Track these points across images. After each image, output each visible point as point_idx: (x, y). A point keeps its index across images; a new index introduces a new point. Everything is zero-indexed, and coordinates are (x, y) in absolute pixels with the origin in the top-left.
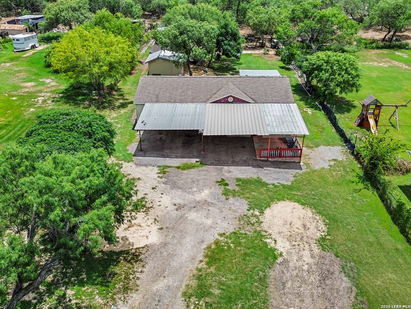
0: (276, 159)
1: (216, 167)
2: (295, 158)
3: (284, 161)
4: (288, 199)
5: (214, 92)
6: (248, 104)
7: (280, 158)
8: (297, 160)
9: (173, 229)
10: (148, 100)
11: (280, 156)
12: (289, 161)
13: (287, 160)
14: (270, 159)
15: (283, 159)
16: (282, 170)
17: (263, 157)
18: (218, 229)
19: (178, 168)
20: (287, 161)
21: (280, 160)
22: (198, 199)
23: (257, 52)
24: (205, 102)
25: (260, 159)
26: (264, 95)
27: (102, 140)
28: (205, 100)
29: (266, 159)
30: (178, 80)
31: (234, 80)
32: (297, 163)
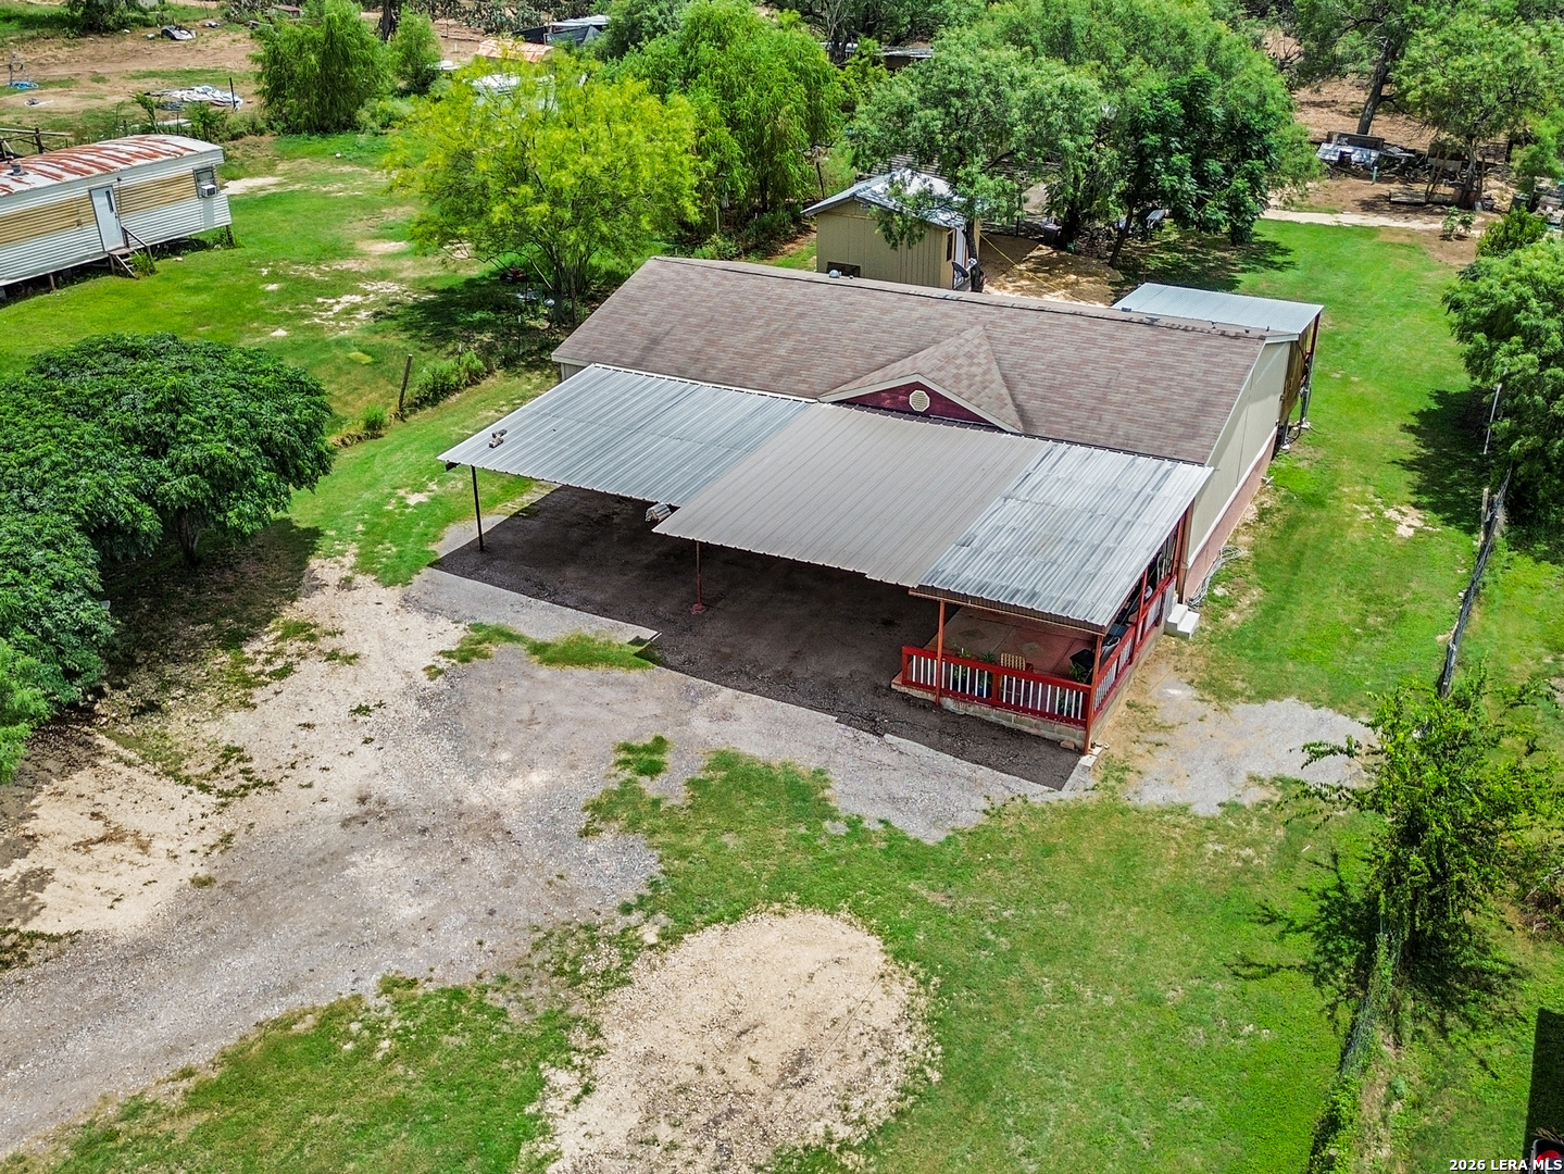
0: (974, 709)
1: (693, 680)
2: (1062, 726)
3: (1012, 724)
4: (855, 908)
5: (881, 359)
6: (983, 434)
7: (994, 706)
8: (1069, 735)
9: (241, 899)
10: (609, 353)
11: (994, 699)
12: (1033, 731)
13: (1028, 724)
14: (949, 703)
15: (1010, 719)
16: (964, 767)
17: (917, 685)
18: (411, 952)
19: (538, 649)
20: (1026, 728)
21: (993, 718)
22: (474, 798)
23: (1418, 224)
24: (815, 396)
25: (904, 689)
26: (1091, 403)
27: (200, 471)
28: (818, 388)
29: (930, 697)
30: (779, 291)
31: (1009, 318)
32: (1067, 750)
